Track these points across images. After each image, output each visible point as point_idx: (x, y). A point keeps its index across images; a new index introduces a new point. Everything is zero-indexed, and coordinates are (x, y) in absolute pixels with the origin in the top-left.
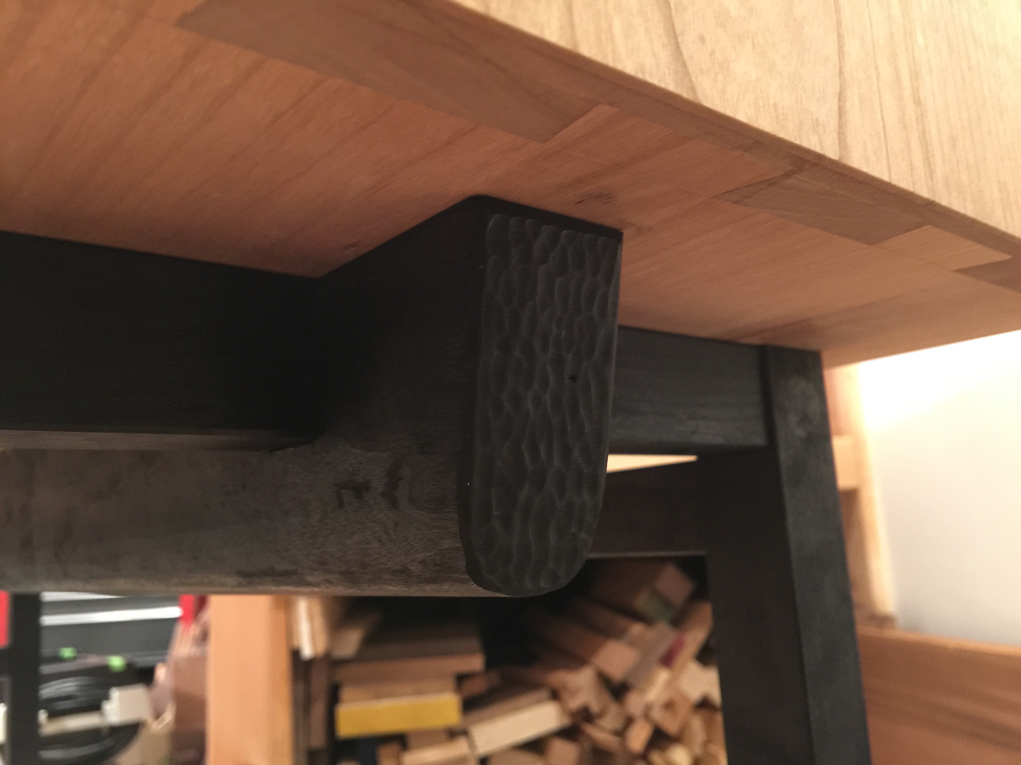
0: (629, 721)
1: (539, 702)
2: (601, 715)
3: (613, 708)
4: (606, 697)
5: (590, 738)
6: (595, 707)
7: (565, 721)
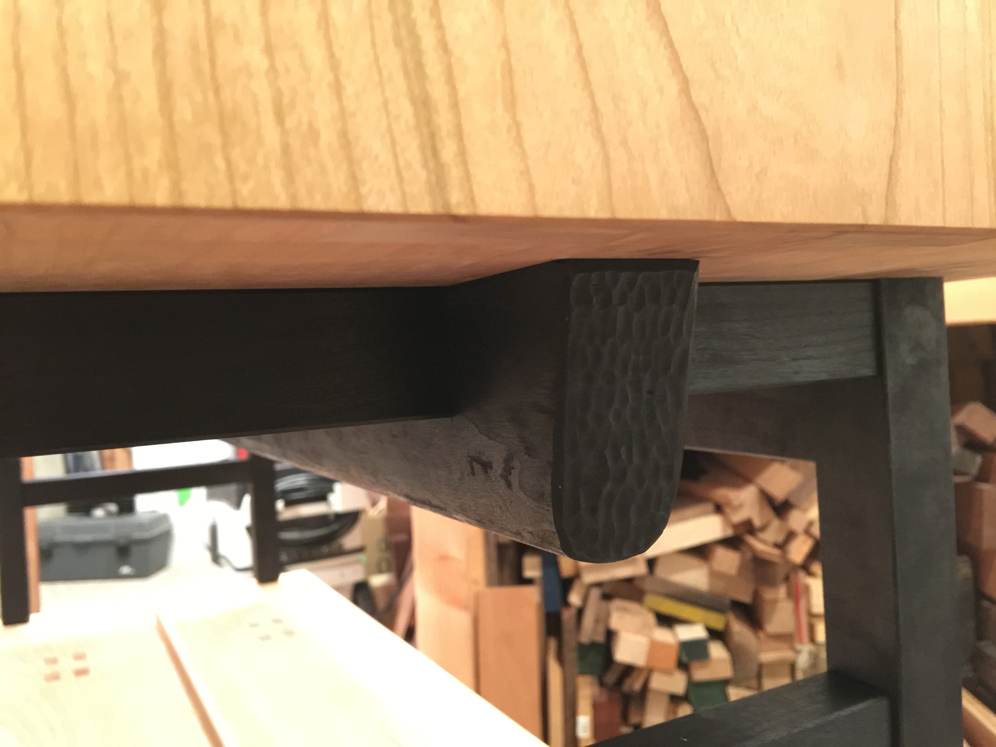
0: (791, 535)
1: (704, 514)
2: (763, 528)
3: (776, 523)
4: (769, 513)
5: (751, 548)
6: (757, 522)
7: (729, 532)
